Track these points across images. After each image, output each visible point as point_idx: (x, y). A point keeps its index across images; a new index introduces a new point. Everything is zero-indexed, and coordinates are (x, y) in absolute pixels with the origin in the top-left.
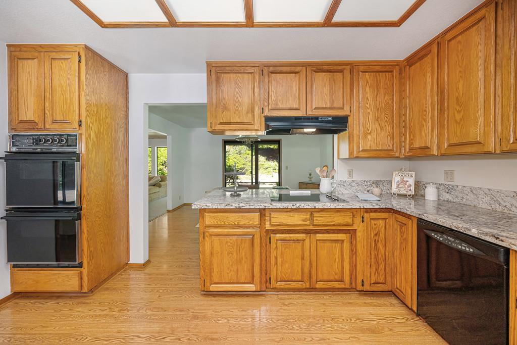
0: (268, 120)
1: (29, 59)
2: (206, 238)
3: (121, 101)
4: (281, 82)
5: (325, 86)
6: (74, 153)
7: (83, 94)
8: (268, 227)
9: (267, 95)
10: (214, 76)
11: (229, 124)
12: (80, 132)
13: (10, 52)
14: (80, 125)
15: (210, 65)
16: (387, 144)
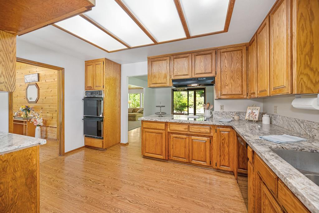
0: (173, 81)
1: (90, 65)
2: (144, 133)
3: (118, 76)
4: (179, 62)
5: (201, 62)
6: (101, 97)
7: (104, 76)
8: (169, 131)
9: (173, 70)
10: (150, 63)
11: (157, 84)
12: (103, 90)
13: (86, 63)
14: (103, 87)
15: (149, 58)
16: (238, 91)
